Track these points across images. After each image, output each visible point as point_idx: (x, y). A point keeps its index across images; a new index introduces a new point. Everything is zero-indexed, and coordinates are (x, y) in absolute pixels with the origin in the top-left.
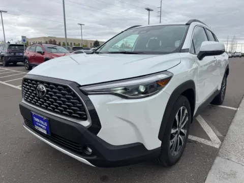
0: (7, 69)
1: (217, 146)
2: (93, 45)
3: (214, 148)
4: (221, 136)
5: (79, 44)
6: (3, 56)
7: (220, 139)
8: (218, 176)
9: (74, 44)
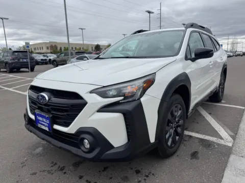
0: (11, 75)
1: (230, 145)
2: (94, 48)
3: (227, 146)
4: (233, 134)
5: (80, 48)
6: (6, 63)
7: (231, 137)
8: (234, 173)
9: (76, 48)
